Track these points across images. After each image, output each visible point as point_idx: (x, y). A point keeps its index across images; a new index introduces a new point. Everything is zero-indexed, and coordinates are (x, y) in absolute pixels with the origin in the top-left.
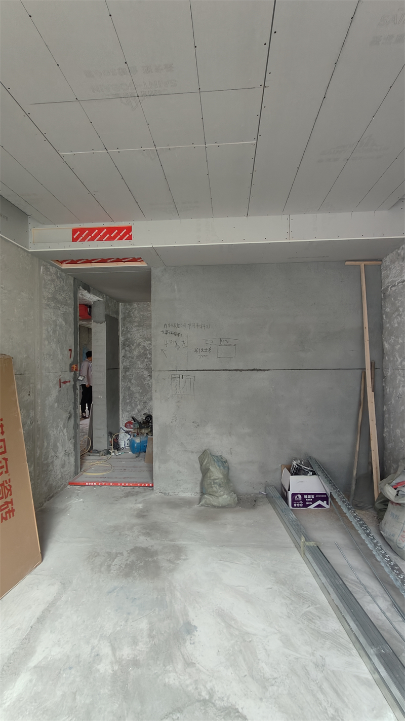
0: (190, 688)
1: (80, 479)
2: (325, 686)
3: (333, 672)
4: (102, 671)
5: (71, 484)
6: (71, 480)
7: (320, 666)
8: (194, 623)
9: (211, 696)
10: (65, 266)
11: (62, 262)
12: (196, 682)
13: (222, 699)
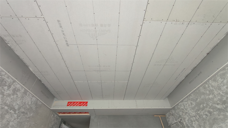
10: (60, 115)
11: (60, 113)
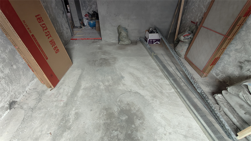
0: (125, 89)
1: (74, 38)
2: (159, 86)
3: (160, 83)
4: (102, 88)
5: (71, 39)
6: (71, 38)
7: (157, 82)
8: (123, 76)
9: (131, 90)
12: (127, 88)
13: (134, 91)
